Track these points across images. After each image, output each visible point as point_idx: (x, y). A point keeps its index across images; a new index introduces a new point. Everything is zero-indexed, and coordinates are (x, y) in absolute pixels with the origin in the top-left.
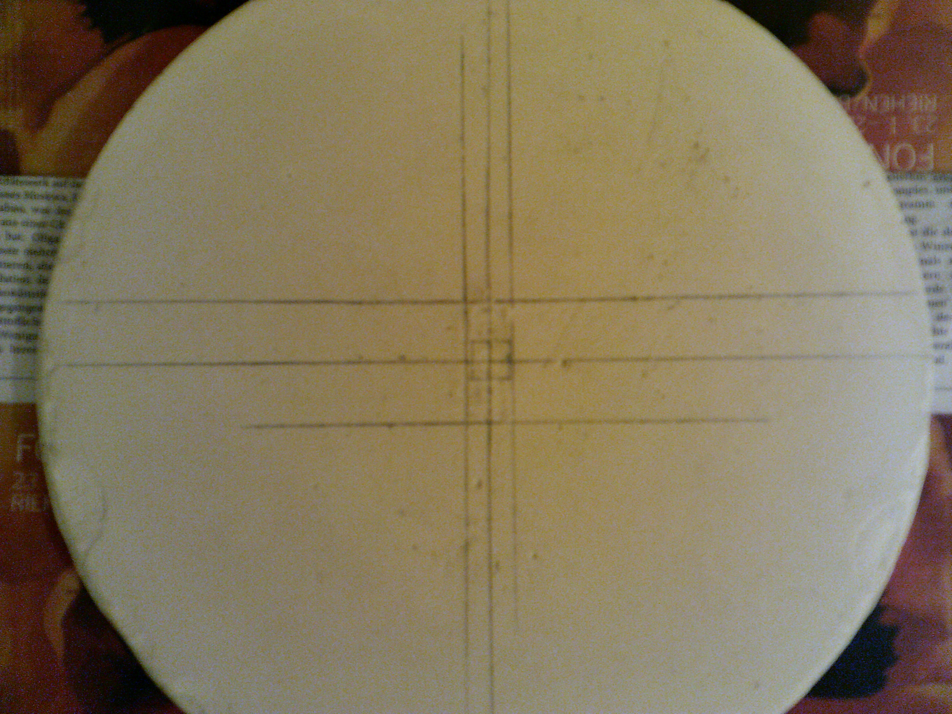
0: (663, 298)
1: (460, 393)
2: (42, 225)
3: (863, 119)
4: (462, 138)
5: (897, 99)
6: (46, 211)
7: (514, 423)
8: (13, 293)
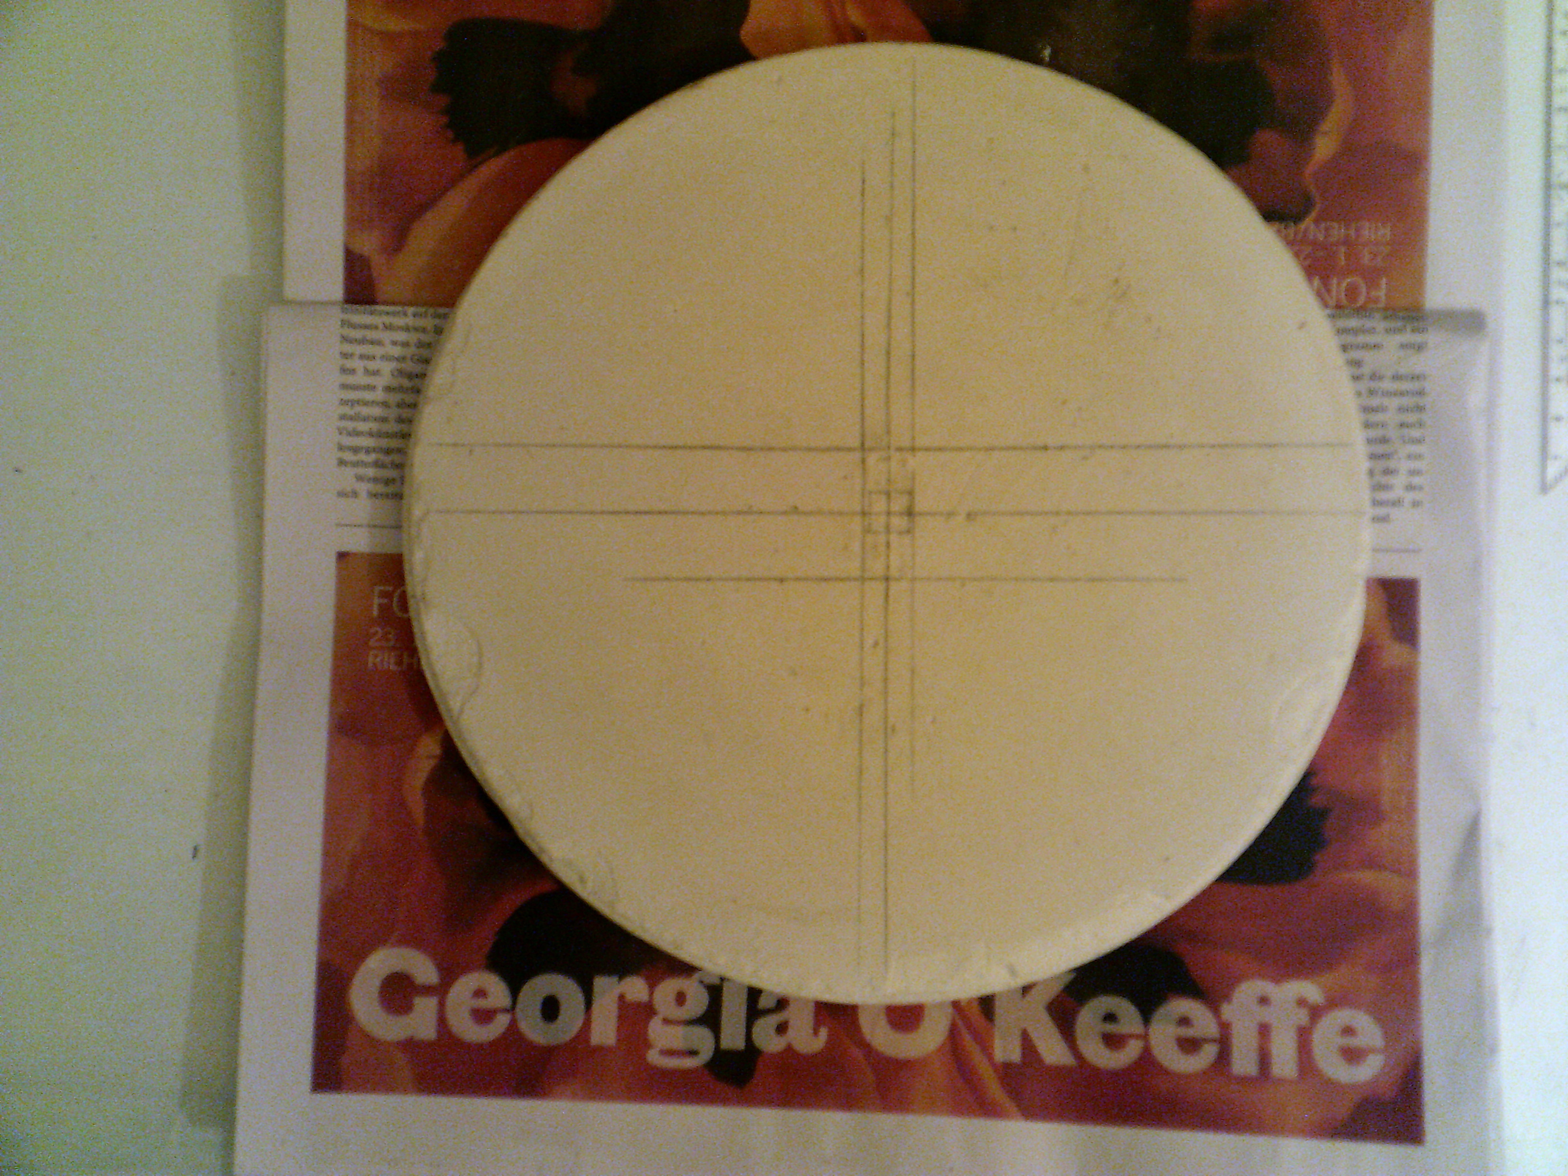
0: (1078, 447)
1: (856, 546)
2: (402, 359)
3: (1308, 249)
4: (862, 271)
5: (1347, 227)
6: (406, 344)
7: (914, 579)
8: (371, 434)
